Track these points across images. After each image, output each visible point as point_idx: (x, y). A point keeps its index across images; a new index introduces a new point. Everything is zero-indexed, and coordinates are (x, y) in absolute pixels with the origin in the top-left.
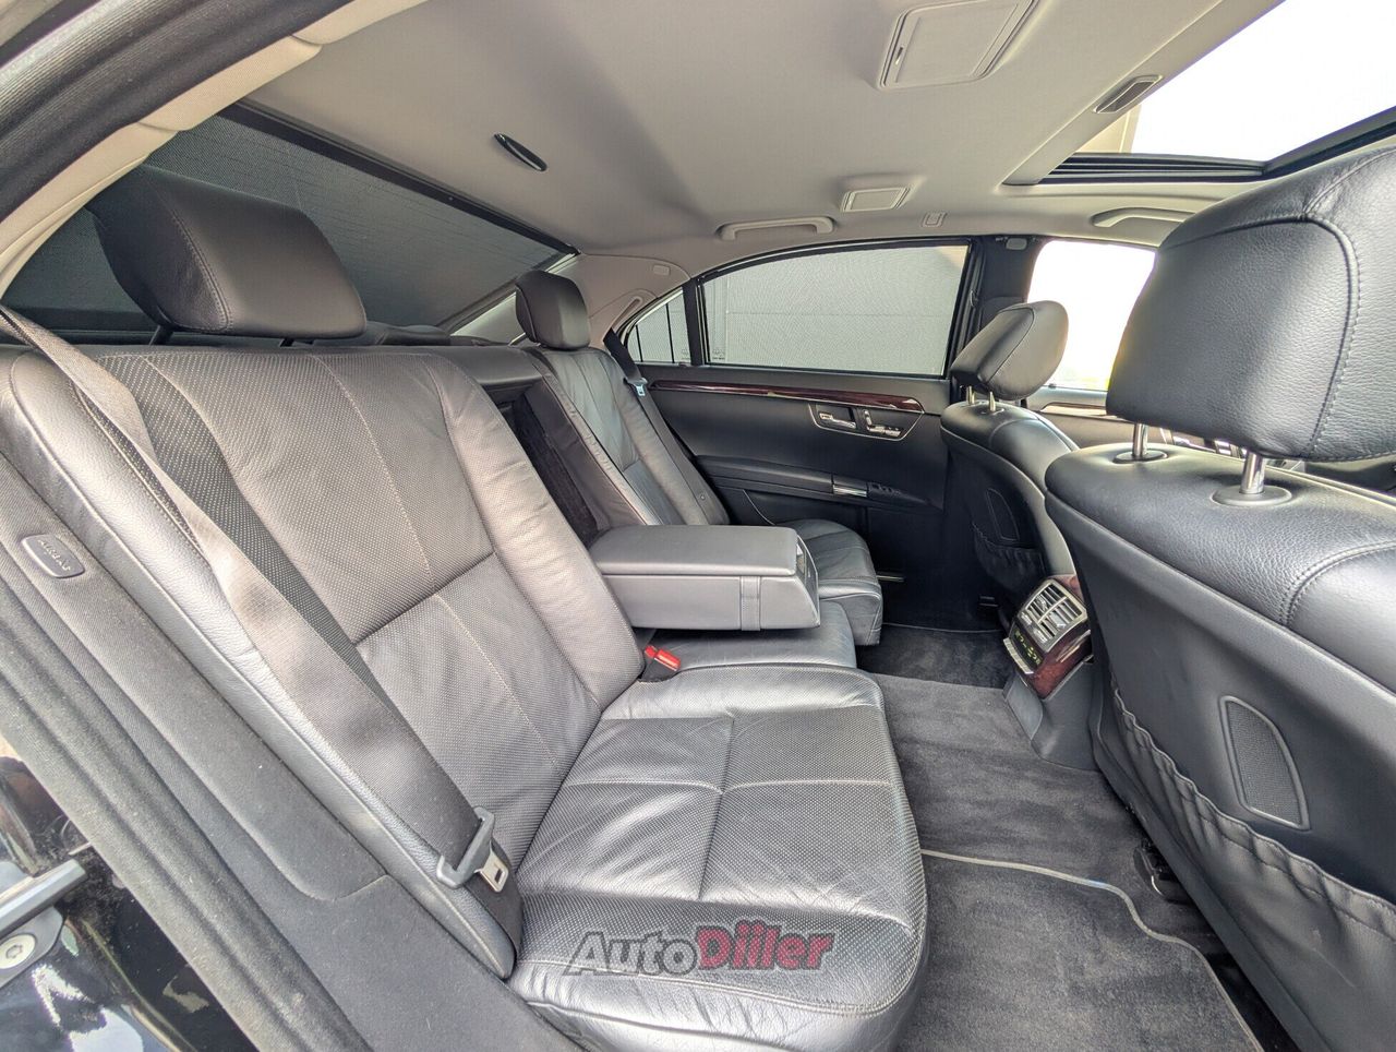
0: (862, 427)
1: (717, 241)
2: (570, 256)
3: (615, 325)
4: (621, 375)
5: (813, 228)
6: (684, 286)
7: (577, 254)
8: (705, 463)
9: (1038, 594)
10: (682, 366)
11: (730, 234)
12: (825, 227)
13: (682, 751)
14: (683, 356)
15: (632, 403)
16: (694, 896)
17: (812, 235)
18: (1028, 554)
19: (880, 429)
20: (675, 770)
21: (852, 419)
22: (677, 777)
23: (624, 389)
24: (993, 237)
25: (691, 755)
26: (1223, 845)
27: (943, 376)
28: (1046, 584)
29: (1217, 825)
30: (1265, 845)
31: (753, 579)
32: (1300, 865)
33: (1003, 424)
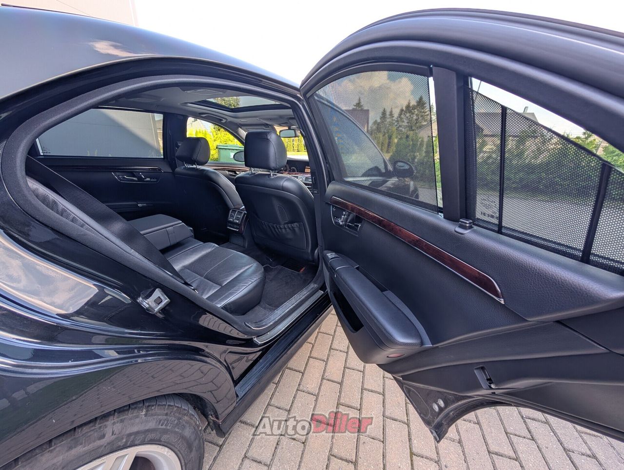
0: (140, 179)
9: (230, 213)
19: (149, 179)
21: (134, 176)
24: (173, 114)
27: (164, 158)
28: (231, 211)
29: (281, 229)
30: (286, 226)
31: (171, 228)
32: (289, 225)
33: (205, 172)
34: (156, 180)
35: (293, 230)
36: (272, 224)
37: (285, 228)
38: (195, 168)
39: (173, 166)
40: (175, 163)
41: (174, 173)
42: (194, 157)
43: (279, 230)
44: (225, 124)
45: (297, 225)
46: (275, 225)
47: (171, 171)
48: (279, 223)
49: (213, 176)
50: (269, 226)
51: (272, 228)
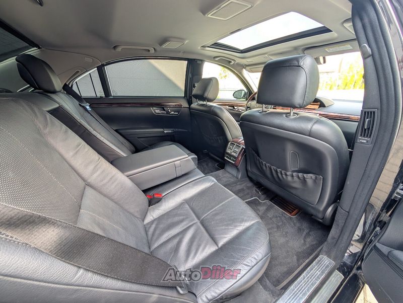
0: (168, 113)
1: (113, 51)
2: (35, 48)
3: (67, 81)
4: (77, 102)
5: (149, 51)
6: (97, 67)
7: (39, 48)
8: (121, 131)
9: (229, 145)
10: (101, 97)
11: (119, 49)
12: (152, 51)
13: (181, 218)
14: (100, 93)
15: (86, 114)
16: (217, 248)
17: (148, 53)
18: (221, 137)
19: (173, 113)
20: (184, 223)
21: (164, 110)
22: (187, 224)
23: (81, 108)
24: (195, 59)
25: (185, 217)
26: (287, 178)
27: (185, 97)
28: (230, 143)
29: (286, 175)
30: (295, 174)
31: (178, 162)
32: (300, 175)
33: (212, 108)
34: (177, 113)
35: (304, 181)
36: (275, 168)
37: (292, 176)
38: (205, 104)
39: (190, 103)
40: (192, 100)
41: (189, 108)
42: (206, 95)
43: (284, 176)
44: (233, 66)
45: (311, 177)
46: (279, 170)
47: (188, 106)
48: (286, 169)
49: (218, 111)
50: (270, 169)
51: (273, 171)
